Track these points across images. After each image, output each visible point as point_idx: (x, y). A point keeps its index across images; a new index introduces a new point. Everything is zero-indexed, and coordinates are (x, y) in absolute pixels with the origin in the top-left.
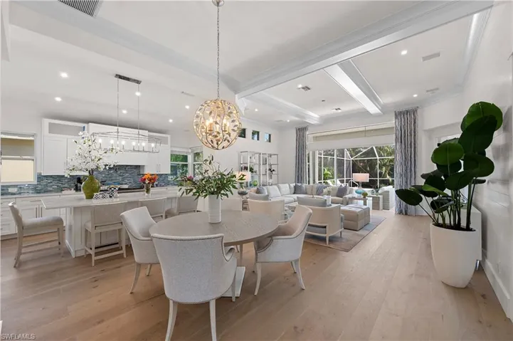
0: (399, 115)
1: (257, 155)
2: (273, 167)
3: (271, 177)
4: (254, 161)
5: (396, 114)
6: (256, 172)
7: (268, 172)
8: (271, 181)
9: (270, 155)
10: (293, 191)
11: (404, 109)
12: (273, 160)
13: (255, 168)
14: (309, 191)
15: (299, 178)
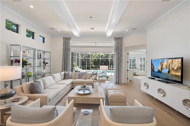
0: (116, 39)
1: (32, 51)
2: (46, 61)
3: (44, 68)
4: (29, 55)
5: (114, 39)
6: (30, 64)
7: (42, 64)
8: (44, 71)
9: (44, 52)
10: (63, 78)
11: (118, 37)
12: (47, 56)
13: (30, 61)
14: (73, 76)
15: (65, 68)
